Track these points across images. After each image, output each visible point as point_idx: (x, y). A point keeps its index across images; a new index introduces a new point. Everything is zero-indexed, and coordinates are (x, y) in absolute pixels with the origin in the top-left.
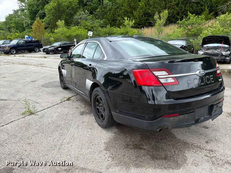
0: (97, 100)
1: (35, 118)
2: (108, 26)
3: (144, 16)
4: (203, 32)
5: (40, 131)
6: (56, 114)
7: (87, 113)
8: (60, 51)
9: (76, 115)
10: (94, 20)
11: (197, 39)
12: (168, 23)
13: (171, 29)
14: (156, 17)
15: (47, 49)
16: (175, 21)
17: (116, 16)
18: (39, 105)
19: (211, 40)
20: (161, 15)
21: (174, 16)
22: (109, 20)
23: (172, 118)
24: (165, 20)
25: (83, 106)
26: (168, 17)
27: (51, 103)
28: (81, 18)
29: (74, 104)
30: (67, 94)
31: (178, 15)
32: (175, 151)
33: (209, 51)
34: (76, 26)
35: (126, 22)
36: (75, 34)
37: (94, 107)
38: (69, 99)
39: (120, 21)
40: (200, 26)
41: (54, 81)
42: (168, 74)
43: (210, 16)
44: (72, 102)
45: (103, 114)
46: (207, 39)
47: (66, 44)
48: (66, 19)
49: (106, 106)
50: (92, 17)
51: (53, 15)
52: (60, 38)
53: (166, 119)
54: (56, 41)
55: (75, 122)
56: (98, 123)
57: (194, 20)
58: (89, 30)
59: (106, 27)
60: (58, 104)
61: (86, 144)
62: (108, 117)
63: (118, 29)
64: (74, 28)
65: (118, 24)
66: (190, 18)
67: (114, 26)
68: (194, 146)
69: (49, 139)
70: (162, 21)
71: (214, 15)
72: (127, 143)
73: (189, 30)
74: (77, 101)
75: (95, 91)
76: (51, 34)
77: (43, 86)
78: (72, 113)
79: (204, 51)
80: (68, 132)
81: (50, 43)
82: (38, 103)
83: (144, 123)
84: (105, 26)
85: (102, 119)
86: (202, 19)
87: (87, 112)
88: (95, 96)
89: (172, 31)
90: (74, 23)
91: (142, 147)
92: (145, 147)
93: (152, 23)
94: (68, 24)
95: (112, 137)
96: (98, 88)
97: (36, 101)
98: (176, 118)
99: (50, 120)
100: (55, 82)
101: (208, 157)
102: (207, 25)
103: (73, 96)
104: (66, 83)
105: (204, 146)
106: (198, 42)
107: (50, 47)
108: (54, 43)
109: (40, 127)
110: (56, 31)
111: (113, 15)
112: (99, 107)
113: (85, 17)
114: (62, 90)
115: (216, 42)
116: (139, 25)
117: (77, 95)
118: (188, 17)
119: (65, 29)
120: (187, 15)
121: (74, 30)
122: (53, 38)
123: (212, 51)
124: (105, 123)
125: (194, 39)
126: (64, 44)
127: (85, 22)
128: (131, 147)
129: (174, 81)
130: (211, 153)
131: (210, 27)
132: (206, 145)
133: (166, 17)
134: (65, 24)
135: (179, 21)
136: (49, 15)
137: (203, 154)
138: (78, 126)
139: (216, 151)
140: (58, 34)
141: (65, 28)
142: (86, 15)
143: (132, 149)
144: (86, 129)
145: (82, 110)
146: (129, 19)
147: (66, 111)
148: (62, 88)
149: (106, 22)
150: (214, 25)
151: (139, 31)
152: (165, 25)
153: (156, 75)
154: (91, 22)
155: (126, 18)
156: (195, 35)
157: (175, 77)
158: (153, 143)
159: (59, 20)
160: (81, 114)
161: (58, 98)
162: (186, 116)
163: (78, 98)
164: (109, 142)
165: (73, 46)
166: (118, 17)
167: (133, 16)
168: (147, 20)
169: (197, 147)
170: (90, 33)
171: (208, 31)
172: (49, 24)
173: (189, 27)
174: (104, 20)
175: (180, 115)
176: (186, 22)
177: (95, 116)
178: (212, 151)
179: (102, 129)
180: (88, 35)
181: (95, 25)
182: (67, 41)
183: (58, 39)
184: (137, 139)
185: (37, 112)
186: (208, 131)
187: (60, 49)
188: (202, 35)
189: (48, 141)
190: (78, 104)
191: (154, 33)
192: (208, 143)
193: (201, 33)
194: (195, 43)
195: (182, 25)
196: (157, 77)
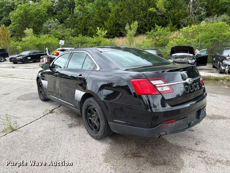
0: (89, 111)
1: (19, 134)
2: (80, 35)
3: (114, 27)
4: (169, 42)
5: (28, 148)
6: (42, 129)
7: (75, 126)
8: (30, 60)
9: (64, 128)
10: (64, 29)
11: (165, 49)
12: (137, 33)
13: (141, 40)
14: (127, 27)
15: (15, 58)
16: (143, 32)
17: (87, 25)
18: (19, 120)
19: (178, 49)
20: (132, 26)
21: (143, 27)
22: (80, 30)
23: (170, 124)
24: (136, 30)
25: (70, 118)
26: (138, 28)
27: (33, 117)
28: (51, 27)
29: (59, 116)
30: (48, 106)
31: (146, 27)
32: (171, 156)
33: (177, 60)
34: (46, 35)
35: (99, 32)
36: (45, 42)
37: (85, 118)
38: (51, 112)
39: (91, 30)
40: (167, 36)
41: (30, 92)
42: (163, 83)
43: (174, 28)
44: (56, 114)
45: (97, 125)
46: (174, 49)
47: (35, 53)
48: (34, 27)
49: (102, 116)
50: (63, 26)
51: (20, 23)
52: (28, 47)
53: (165, 125)
54: (24, 49)
55: (66, 136)
56: (90, 135)
57: (161, 32)
58: (60, 39)
59: (78, 37)
60: (41, 118)
61: (84, 158)
62: (104, 128)
63: (90, 38)
64: (43, 36)
65: (89, 34)
66: (157, 30)
67: (86, 36)
68: (186, 148)
69: (41, 156)
70: (133, 31)
71: (177, 27)
72: (125, 152)
73: (157, 40)
74: (61, 113)
75: (87, 102)
76: (17, 42)
77: (19, 99)
78: (60, 126)
79: (173, 59)
80: (60, 147)
81: (18, 52)
82: (17, 118)
83: (144, 131)
84: (76, 35)
85: (96, 130)
86: (168, 31)
87: (76, 123)
88: (86, 107)
89: (142, 41)
90: (43, 31)
91: (139, 155)
92: (143, 155)
93: (123, 34)
94: (37, 32)
95: (108, 148)
96: (90, 99)
97: (15, 116)
98: (174, 124)
99: (36, 135)
100: (32, 93)
101: (201, 158)
102: (172, 37)
103: (55, 108)
104: (47, 94)
105: (195, 148)
106: (166, 51)
107: (18, 57)
108: (22, 52)
109: (27, 145)
110: (23, 39)
111: (84, 24)
112: (91, 118)
113: (55, 25)
114: (42, 102)
115: (183, 52)
116: (110, 35)
117: (59, 107)
118: (156, 29)
119: (34, 38)
120: (154, 27)
121: (44, 39)
122: (21, 46)
123: (179, 60)
124: (100, 134)
125: (162, 49)
126: (33, 53)
127: (55, 31)
128: (130, 156)
129: (169, 89)
130: (202, 154)
131: (175, 38)
132: (197, 147)
133: (136, 28)
134: (33, 32)
135: (148, 32)
136: (15, 23)
137: (196, 156)
138: (70, 140)
139: (206, 151)
140: (27, 43)
141: (33, 36)
142: (56, 24)
143: (131, 158)
144: (79, 142)
145: (69, 123)
146: (101, 28)
147: (52, 124)
148: (42, 100)
149: (77, 31)
150: (179, 36)
151: (111, 41)
152: (136, 35)
153: (154, 84)
154: (61, 31)
155: (98, 28)
156: (163, 45)
157: (170, 85)
158: (150, 150)
159: (27, 29)
160: (69, 127)
161: (40, 111)
162: (181, 121)
163: (62, 110)
164: (107, 154)
165: (44, 55)
166: (89, 27)
167: (104, 26)
168: (117, 30)
169: (190, 149)
170: (62, 42)
171: (173, 41)
172: (15, 32)
173: (157, 38)
174: (75, 29)
175: (176, 121)
176: (154, 33)
177: (87, 127)
178: (203, 152)
179: (96, 141)
180: (60, 43)
181: (65, 33)
182: (36, 50)
183: (26, 48)
184: (133, 147)
185: (20, 128)
186: (195, 134)
187: (29, 58)
188: (168, 45)
189: (41, 159)
190: (63, 116)
191: (125, 43)
192: (197, 145)
193: (168, 43)
194: (163, 53)
195: (150, 36)
196: (155, 86)
